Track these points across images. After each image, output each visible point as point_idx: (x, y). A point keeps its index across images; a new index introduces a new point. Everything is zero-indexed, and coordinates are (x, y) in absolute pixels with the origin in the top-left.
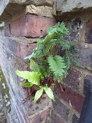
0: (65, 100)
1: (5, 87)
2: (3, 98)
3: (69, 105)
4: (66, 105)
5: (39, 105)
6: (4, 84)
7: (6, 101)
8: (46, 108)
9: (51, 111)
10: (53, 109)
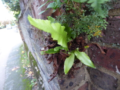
0: (108, 67)
1: (37, 70)
2: (38, 81)
3: (116, 74)
4: (111, 74)
5: (73, 80)
6: (36, 68)
7: (41, 83)
8: (83, 83)
9: (89, 86)
10: (92, 83)
